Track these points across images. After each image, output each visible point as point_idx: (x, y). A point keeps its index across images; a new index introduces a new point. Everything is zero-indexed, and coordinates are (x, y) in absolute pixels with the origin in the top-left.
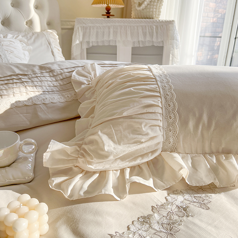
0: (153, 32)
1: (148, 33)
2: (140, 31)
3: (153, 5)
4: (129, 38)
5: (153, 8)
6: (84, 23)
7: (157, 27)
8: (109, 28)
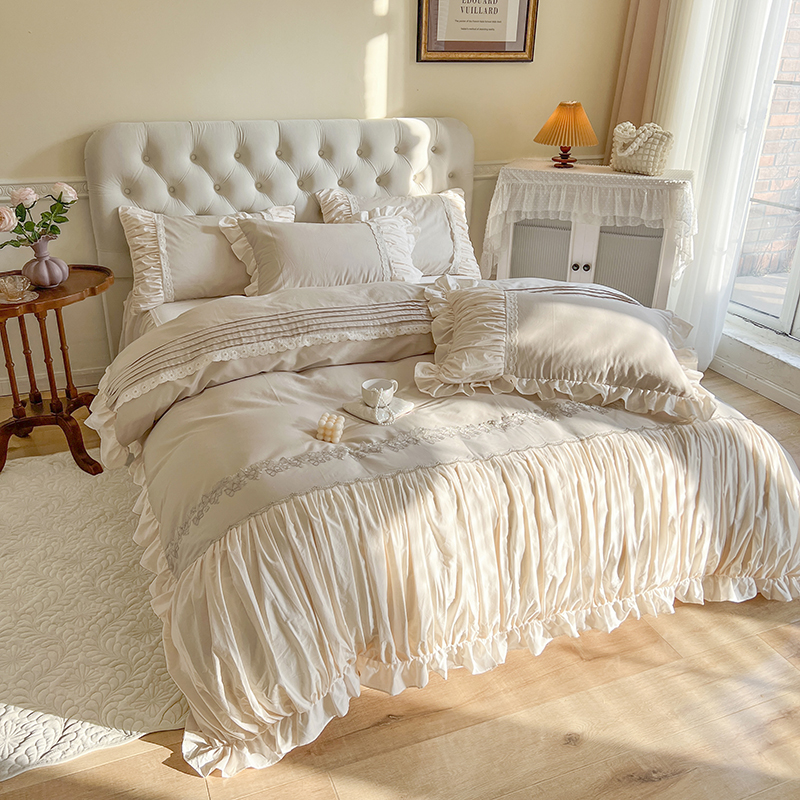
0: (642, 202)
1: (632, 202)
2: (618, 197)
3: (650, 150)
4: (596, 211)
5: (649, 155)
6: (514, 178)
7: (651, 193)
8: (559, 189)
